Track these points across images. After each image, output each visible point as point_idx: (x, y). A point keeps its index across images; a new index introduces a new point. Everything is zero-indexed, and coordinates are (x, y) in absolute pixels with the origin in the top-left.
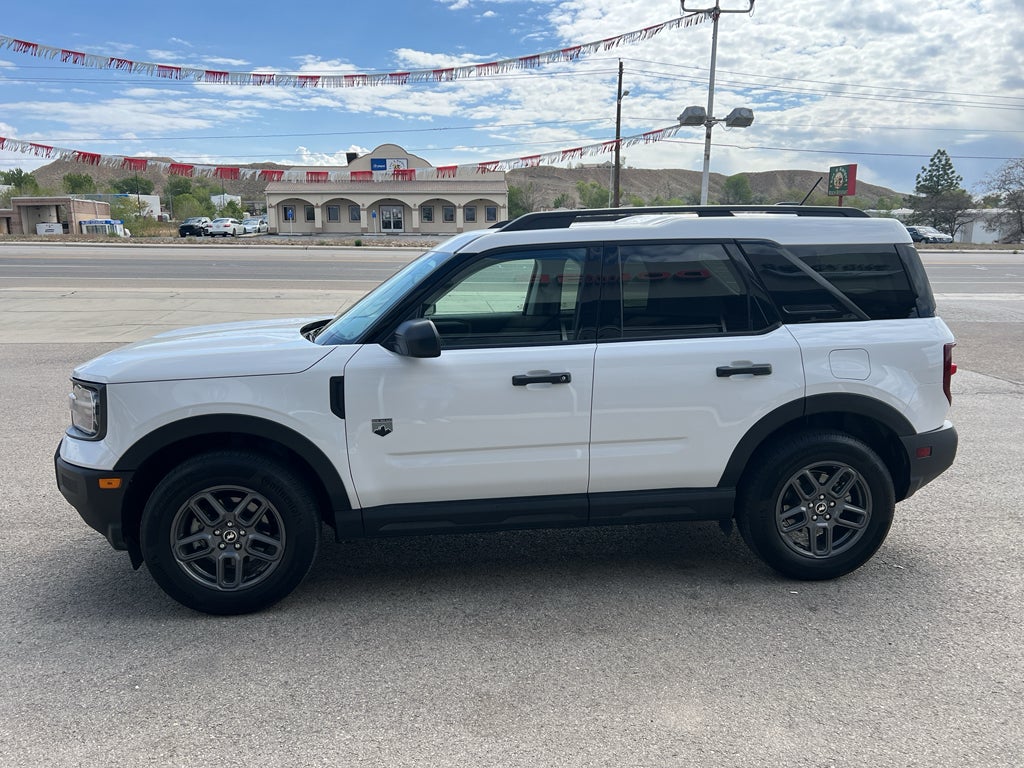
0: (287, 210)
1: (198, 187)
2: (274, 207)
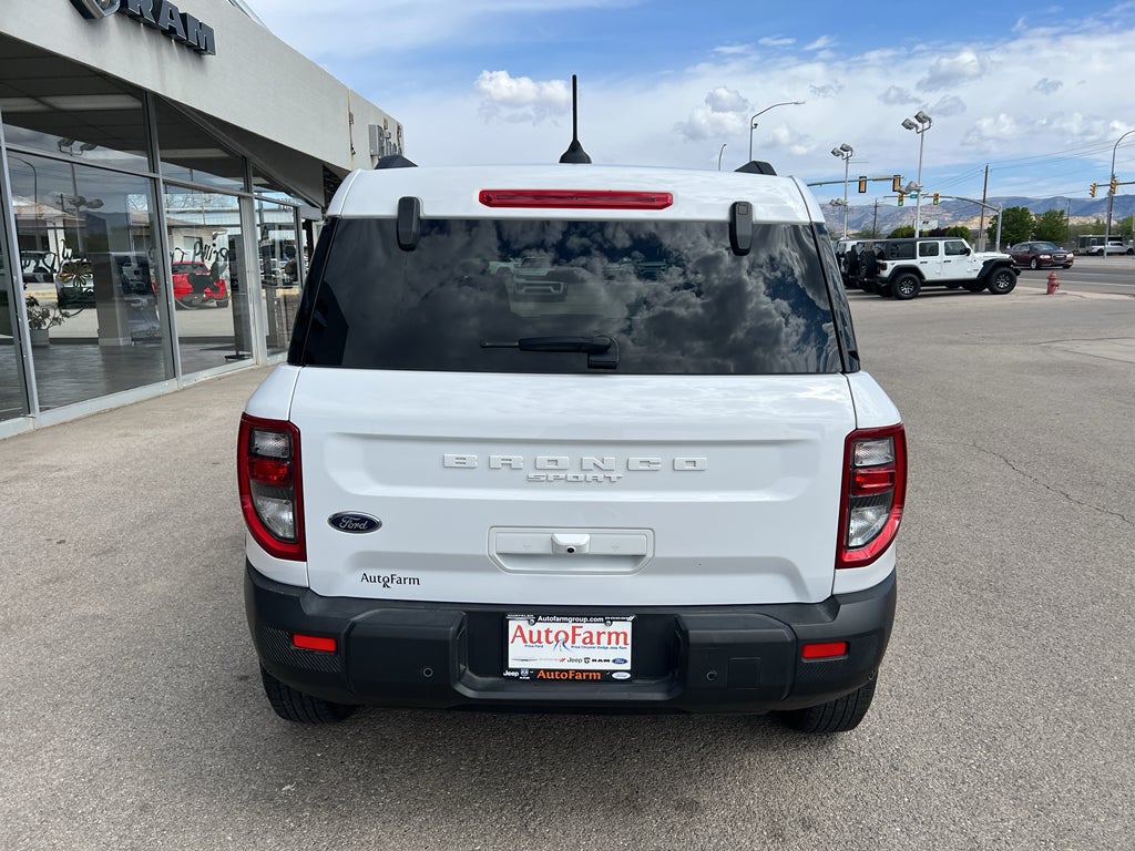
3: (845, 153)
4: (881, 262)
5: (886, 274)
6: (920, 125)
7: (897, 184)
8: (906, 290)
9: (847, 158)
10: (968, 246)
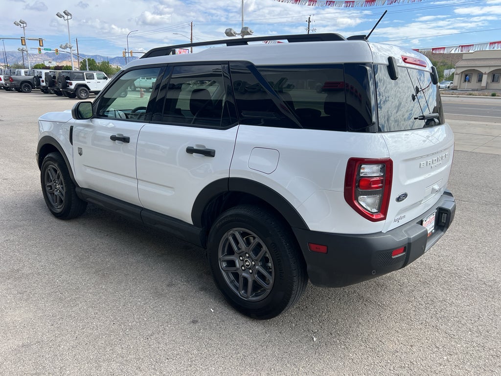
0: (467, 76)
1: (441, 66)
2: (459, 74)
3: (22, 25)
4: (69, 81)
5: (72, 87)
6: (66, 16)
7: (41, 42)
8: (83, 95)
9: (24, 27)
10: (106, 76)
